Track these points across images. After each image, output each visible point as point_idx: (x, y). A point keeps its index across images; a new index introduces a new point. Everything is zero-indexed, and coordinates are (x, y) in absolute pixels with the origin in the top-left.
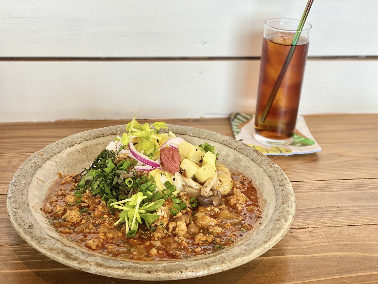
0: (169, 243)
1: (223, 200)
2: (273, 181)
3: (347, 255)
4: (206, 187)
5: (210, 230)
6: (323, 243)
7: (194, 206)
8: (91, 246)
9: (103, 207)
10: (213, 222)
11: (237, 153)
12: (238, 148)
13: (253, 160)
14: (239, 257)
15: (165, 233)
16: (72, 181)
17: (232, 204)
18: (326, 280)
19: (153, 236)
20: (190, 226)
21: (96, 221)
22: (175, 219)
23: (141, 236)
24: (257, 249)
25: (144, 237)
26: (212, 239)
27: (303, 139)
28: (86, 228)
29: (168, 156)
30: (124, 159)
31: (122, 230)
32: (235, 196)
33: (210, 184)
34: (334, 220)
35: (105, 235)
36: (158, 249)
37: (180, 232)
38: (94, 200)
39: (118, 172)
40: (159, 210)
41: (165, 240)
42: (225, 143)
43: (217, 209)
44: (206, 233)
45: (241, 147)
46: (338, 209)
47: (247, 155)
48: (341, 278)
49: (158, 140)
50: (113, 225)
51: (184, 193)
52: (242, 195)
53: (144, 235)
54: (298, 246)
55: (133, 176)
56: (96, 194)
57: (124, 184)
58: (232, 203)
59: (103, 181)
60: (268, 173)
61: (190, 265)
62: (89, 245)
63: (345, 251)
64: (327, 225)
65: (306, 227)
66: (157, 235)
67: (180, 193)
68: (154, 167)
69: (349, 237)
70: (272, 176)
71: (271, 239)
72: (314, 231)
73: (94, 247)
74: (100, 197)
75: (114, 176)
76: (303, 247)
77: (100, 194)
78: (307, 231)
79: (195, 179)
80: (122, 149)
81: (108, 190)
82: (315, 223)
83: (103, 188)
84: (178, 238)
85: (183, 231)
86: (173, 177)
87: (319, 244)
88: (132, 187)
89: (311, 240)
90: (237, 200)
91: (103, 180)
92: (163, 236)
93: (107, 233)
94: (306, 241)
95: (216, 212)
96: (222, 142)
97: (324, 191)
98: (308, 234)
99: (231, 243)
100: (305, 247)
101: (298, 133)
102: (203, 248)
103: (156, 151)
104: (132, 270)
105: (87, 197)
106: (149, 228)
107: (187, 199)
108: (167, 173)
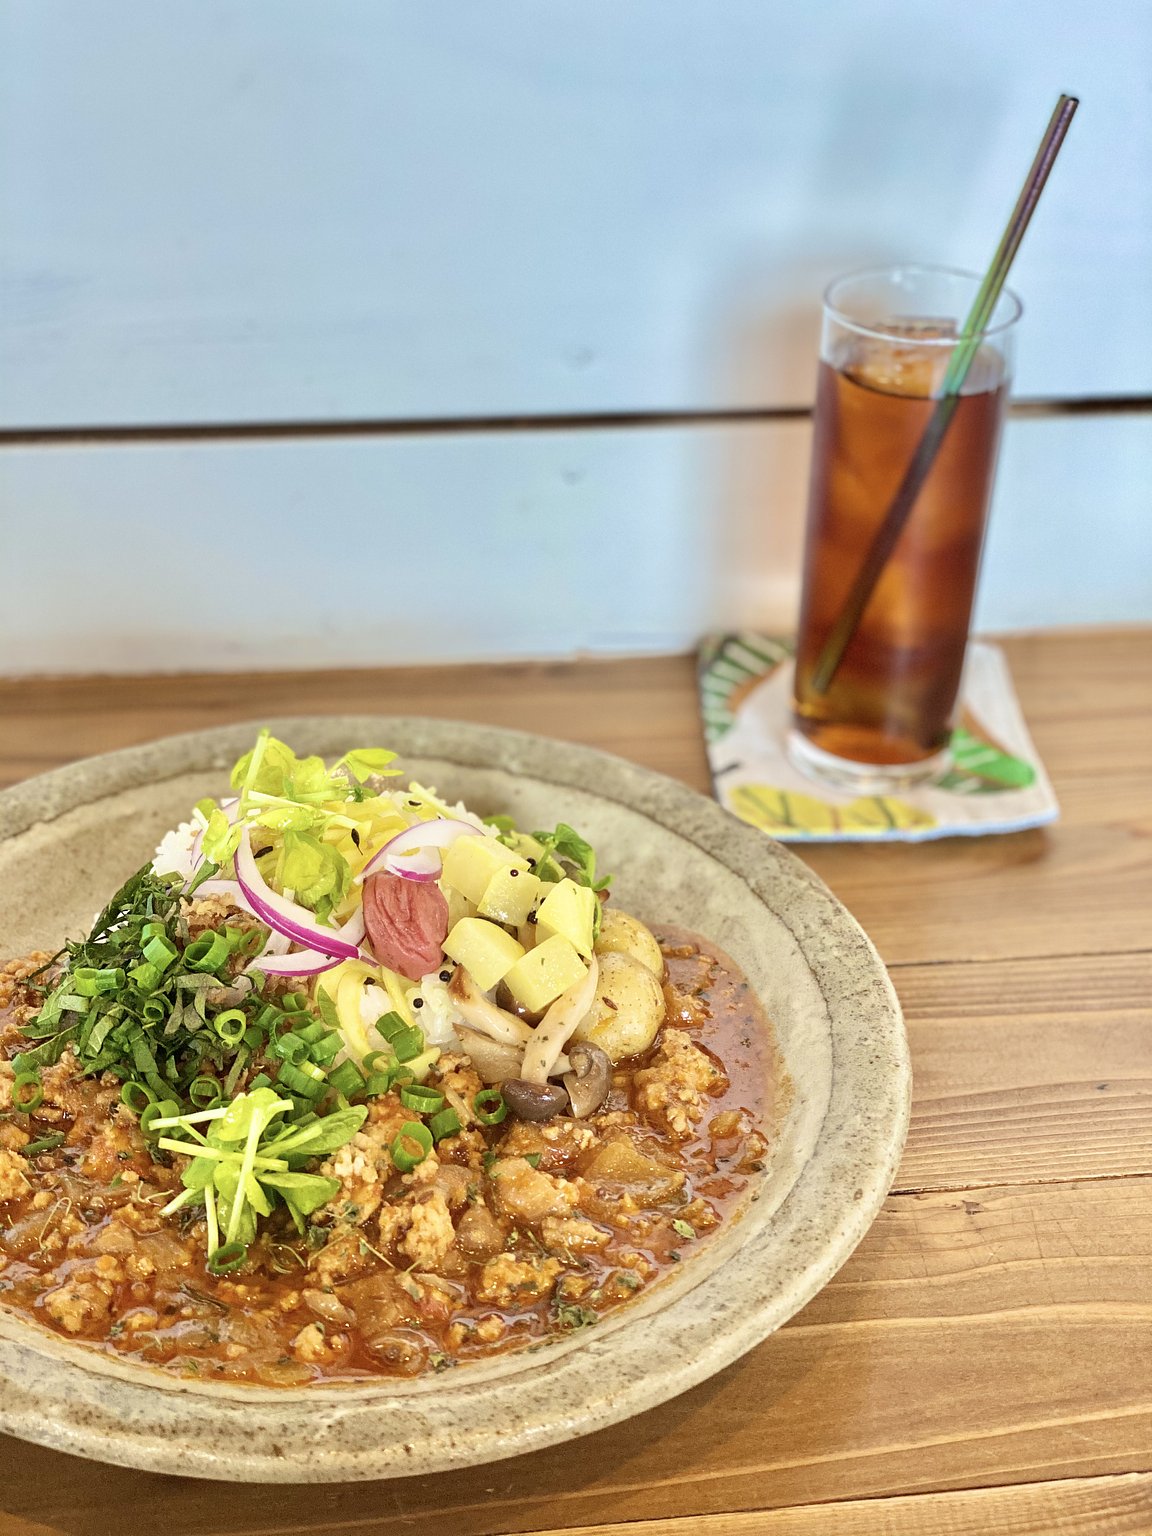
0: (373, 1305)
1: (620, 1080)
2: (826, 996)
3: (1110, 1317)
4: (545, 1039)
5: (550, 1236)
6: (1016, 1260)
7: (495, 1122)
8: (60, 1319)
9: (123, 1129)
10: (563, 1193)
11: (697, 853)
12: (699, 835)
13: (758, 891)
14: (646, 1376)
15: (363, 1252)
16: (14, 995)
17: (654, 1105)
18: (1010, 1434)
19: (314, 1269)
20: (468, 1218)
21: (90, 1198)
22: (409, 1189)
23: (267, 1267)
24: (725, 1334)
25: (278, 1269)
26: (553, 1278)
27: (990, 756)
28: (49, 1232)
29: (390, 914)
30: (216, 918)
31: (192, 1237)
32: (666, 1070)
33: (561, 1023)
34: (1075, 1152)
35: (122, 1265)
36: (331, 1328)
37: (424, 1249)
38: (89, 1098)
39: (186, 981)
40: (345, 1155)
41: (360, 1286)
42: (650, 807)
43: (585, 1131)
44: (531, 1245)
45: (712, 831)
46: (1098, 1095)
47: (734, 865)
48: (1076, 1426)
49: (355, 836)
50: (160, 1216)
51: (457, 1061)
52: (695, 1060)
53: (280, 1262)
54: (916, 1277)
55: (250, 996)
56: (99, 1074)
57: (211, 1035)
58: (650, 1100)
59: (128, 1021)
60: (811, 956)
61: (445, 1416)
62: (55, 1315)
63: (1105, 1300)
64: (1044, 1171)
65: (958, 1184)
66: (330, 1262)
67: (437, 1063)
68: (336, 956)
69: (1129, 1232)
70: (825, 971)
71: (784, 1287)
72: (986, 1205)
73: (72, 1323)
74: (114, 1081)
75: (172, 996)
76: (935, 1280)
77: (117, 1072)
78: (959, 1204)
79: (503, 998)
80: (209, 875)
81: (145, 1058)
82: (994, 1165)
83: (126, 1048)
84: (414, 1278)
85: (435, 1246)
86: (414, 994)
87: (999, 1266)
88: (242, 1042)
89: (972, 1246)
90: (673, 1083)
91: (125, 1015)
92: (353, 1265)
93: (130, 1255)
94: (950, 1249)
95: (583, 1145)
96: (638, 804)
97: (1051, 1010)
98: (960, 1220)
99: (629, 1298)
100: (945, 1279)
101: (974, 728)
102: (510, 1321)
103: (345, 888)
104: (211, 1439)
105: (64, 1083)
106: (301, 1231)
107: (468, 1088)
108: (390, 977)
